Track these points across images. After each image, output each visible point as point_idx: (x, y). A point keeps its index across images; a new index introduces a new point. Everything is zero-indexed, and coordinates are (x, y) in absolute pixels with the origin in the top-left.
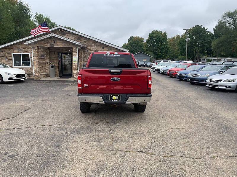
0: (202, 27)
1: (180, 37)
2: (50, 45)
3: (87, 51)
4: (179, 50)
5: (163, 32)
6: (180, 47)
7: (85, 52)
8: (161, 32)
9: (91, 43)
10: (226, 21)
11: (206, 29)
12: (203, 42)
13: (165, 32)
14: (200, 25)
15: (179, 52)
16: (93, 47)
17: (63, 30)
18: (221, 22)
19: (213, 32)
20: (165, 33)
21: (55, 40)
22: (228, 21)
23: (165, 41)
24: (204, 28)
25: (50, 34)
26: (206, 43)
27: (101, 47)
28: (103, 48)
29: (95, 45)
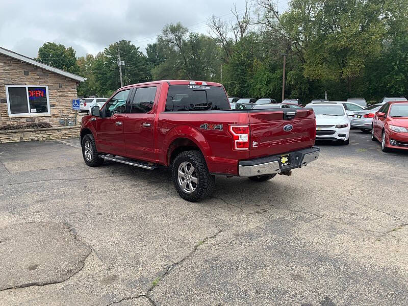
0: (131, 44)
1: (93, 59)
4: (97, 81)
5: (67, 47)
6: (99, 76)
8: (63, 47)
10: (168, 38)
11: (136, 47)
12: (136, 69)
13: (71, 48)
14: (127, 40)
15: (99, 83)
18: (161, 39)
19: (145, 54)
20: (71, 50)
22: (171, 39)
23: (73, 64)
24: (133, 46)
26: (141, 70)
27: (23, 71)
28: (26, 74)
29: (5, 64)
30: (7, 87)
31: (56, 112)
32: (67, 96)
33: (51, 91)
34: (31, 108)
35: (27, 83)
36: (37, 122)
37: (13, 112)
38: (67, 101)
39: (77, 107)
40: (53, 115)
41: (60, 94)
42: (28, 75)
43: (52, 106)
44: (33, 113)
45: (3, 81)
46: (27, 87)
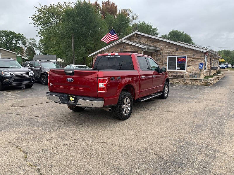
2: (121, 50)
3: (161, 53)
7: (158, 55)
9: (165, 45)
16: (167, 49)
17: (139, 35)
21: (124, 45)
25: (119, 40)
27: (176, 49)
28: (177, 50)
29: (169, 46)
30: (168, 57)
31: (189, 70)
32: (197, 61)
33: (189, 58)
34: (177, 67)
35: (177, 55)
36: (179, 74)
37: (169, 69)
38: (196, 64)
39: (202, 67)
40: (188, 72)
41: (193, 60)
42: (178, 50)
43: (188, 66)
44: (178, 70)
45: (167, 54)
46: (177, 56)
